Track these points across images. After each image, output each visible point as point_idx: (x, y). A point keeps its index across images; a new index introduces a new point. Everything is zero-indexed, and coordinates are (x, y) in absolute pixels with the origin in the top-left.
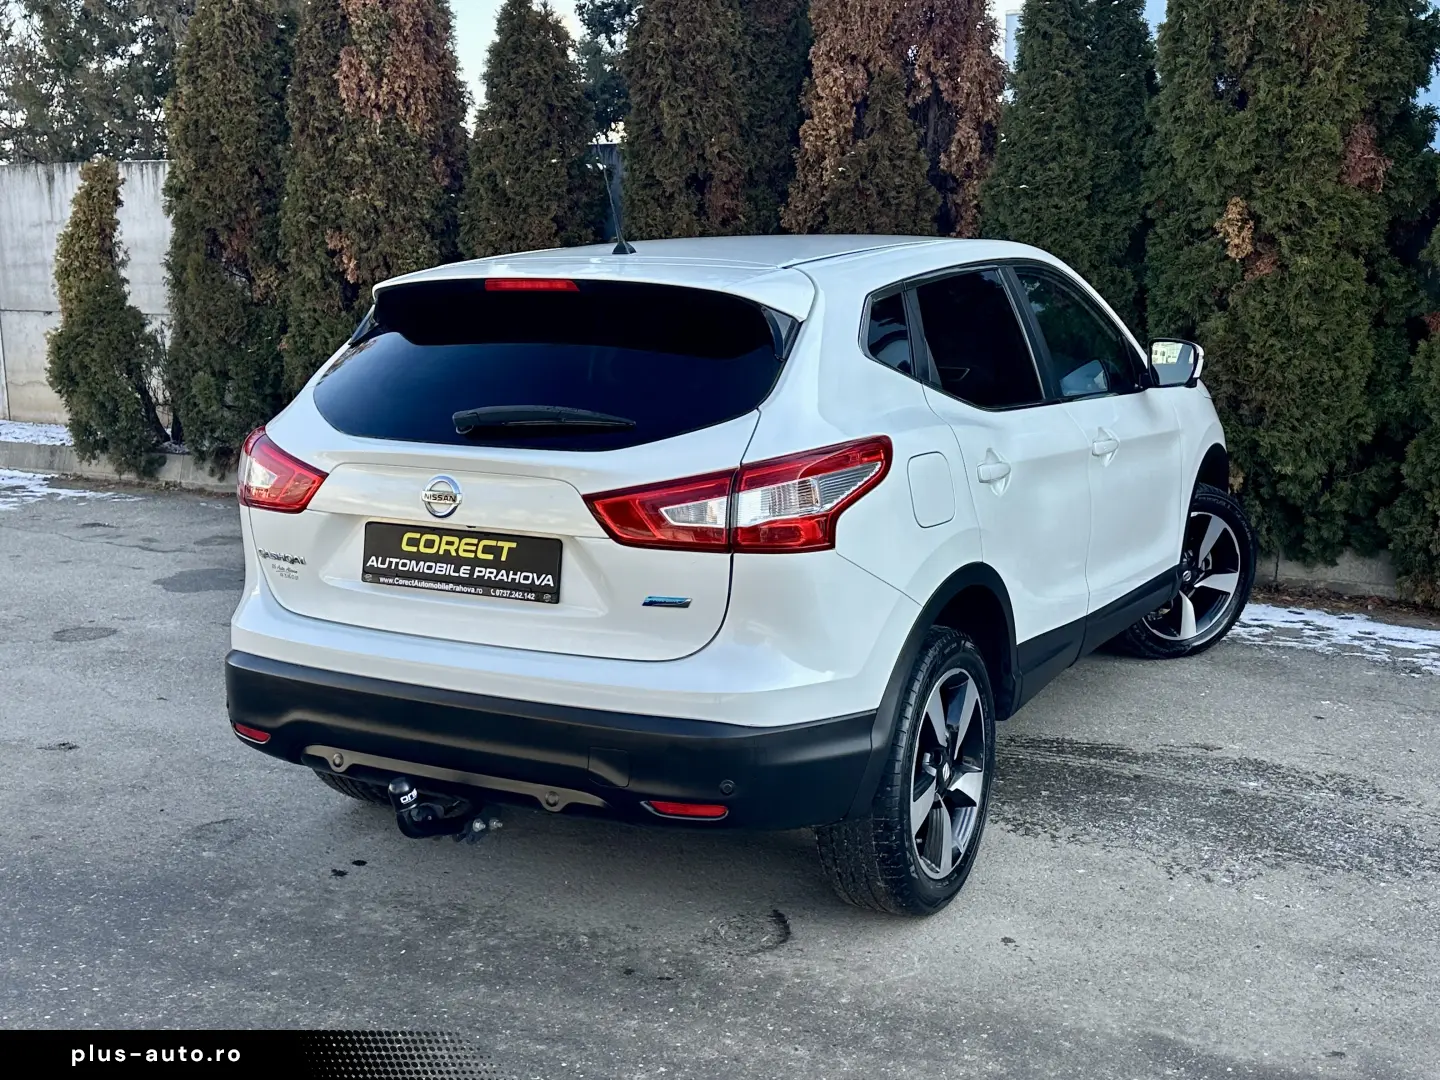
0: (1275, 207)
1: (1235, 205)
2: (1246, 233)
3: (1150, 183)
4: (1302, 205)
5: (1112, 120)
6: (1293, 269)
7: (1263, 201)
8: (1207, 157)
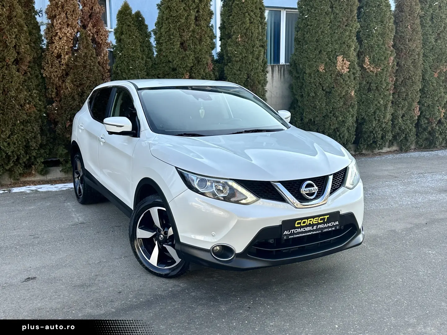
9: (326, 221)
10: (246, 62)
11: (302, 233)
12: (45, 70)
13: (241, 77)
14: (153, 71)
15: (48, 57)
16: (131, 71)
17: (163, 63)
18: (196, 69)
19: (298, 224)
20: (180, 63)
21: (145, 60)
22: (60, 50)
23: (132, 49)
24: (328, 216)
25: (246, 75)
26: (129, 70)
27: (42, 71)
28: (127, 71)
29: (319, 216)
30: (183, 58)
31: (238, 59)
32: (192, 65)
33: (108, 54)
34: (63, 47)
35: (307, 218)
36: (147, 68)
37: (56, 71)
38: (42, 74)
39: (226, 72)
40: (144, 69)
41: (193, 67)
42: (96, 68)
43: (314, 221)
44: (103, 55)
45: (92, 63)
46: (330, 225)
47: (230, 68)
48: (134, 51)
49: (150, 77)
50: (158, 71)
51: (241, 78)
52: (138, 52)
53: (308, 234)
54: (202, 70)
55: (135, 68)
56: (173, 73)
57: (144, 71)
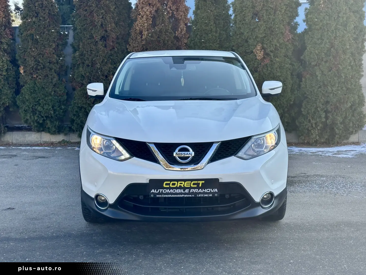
0: (270, 46)
1: (259, 45)
2: (262, 53)
3: (234, 40)
4: (276, 45)
5: (223, 24)
6: (274, 61)
7: (267, 45)
8: (253, 33)
9: (200, 186)
10: (328, 30)
11: (172, 194)
12: (130, 45)
13: (321, 46)
14: (228, 43)
15: (133, 34)
16: (203, 44)
17: (237, 35)
18: (268, 40)
19: (166, 184)
20: (250, 34)
21: (218, 32)
22: (141, 27)
23: (206, 23)
24: (204, 182)
25: (328, 44)
26: (201, 43)
27: (128, 46)
28: (199, 44)
29: (192, 180)
30: (255, 28)
31: (317, 27)
32: (264, 35)
33: (185, 28)
34: (143, 24)
35: (178, 180)
36: (220, 41)
37: (138, 46)
38: (127, 49)
39: (306, 41)
40: (216, 42)
41: (265, 37)
42: (170, 42)
43: (186, 184)
44: (180, 30)
45: (167, 38)
46: (206, 191)
47: (311, 37)
48: (207, 25)
49: (224, 50)
50: (233, 43)
51: (321, 48)
52: (211, 25)
53: (178, 196)
54: (275, 41)
55: (206, 41)
56: (246, 44)
57: (217, 43)
